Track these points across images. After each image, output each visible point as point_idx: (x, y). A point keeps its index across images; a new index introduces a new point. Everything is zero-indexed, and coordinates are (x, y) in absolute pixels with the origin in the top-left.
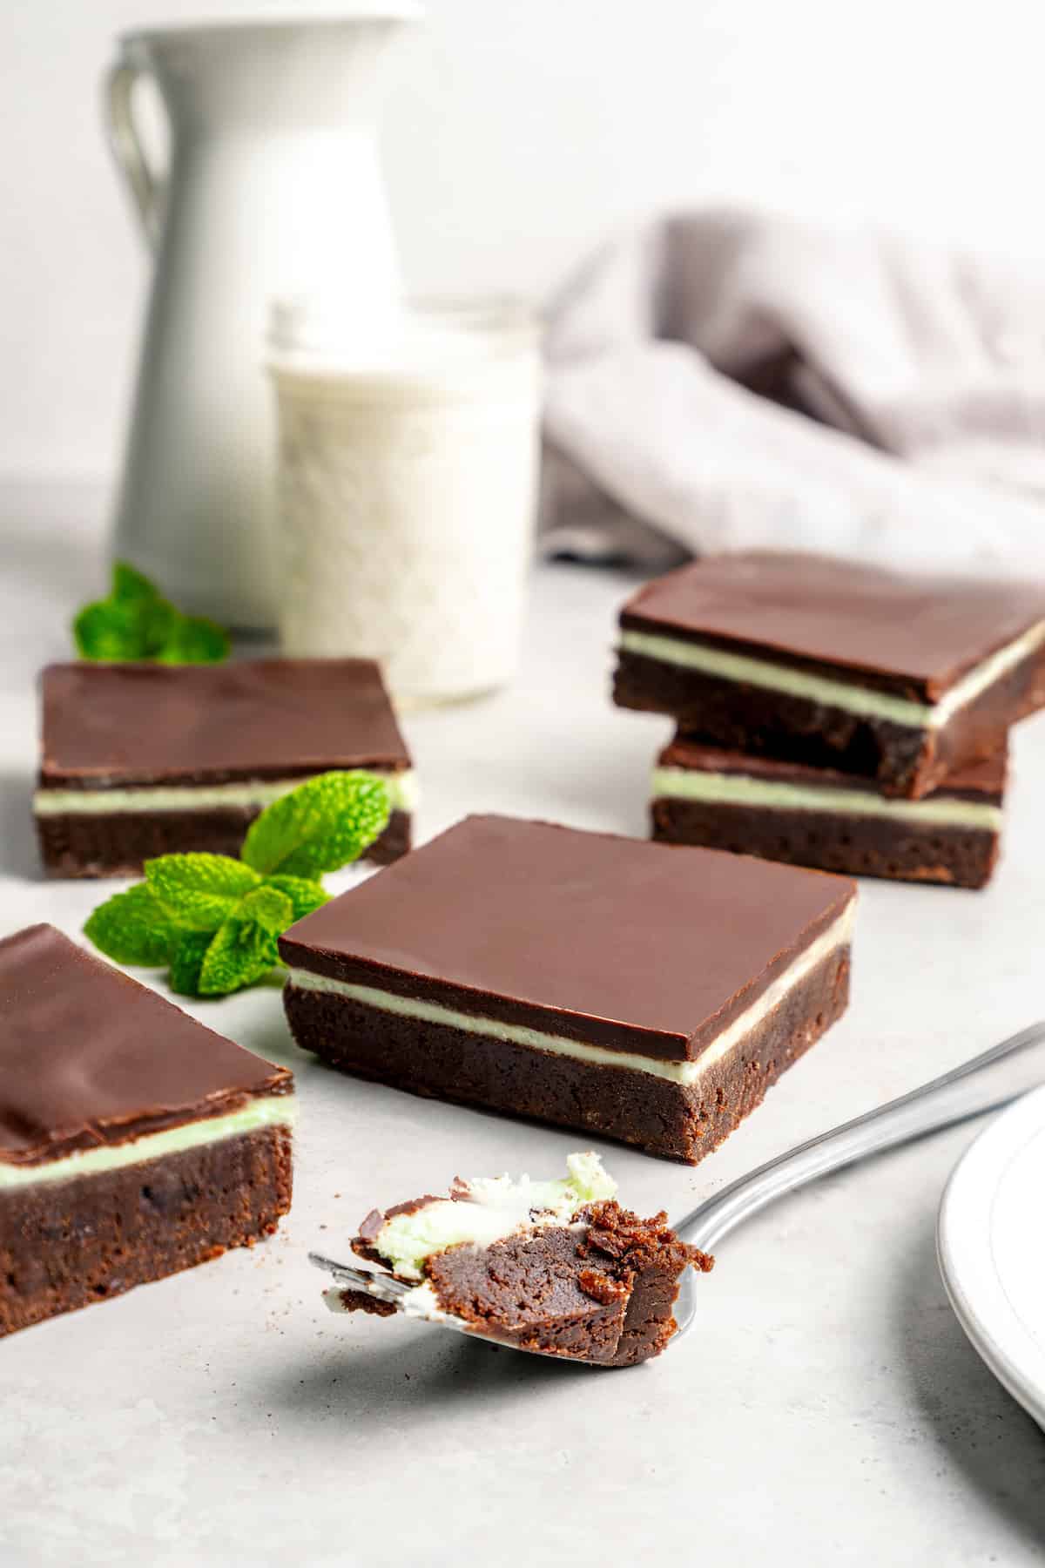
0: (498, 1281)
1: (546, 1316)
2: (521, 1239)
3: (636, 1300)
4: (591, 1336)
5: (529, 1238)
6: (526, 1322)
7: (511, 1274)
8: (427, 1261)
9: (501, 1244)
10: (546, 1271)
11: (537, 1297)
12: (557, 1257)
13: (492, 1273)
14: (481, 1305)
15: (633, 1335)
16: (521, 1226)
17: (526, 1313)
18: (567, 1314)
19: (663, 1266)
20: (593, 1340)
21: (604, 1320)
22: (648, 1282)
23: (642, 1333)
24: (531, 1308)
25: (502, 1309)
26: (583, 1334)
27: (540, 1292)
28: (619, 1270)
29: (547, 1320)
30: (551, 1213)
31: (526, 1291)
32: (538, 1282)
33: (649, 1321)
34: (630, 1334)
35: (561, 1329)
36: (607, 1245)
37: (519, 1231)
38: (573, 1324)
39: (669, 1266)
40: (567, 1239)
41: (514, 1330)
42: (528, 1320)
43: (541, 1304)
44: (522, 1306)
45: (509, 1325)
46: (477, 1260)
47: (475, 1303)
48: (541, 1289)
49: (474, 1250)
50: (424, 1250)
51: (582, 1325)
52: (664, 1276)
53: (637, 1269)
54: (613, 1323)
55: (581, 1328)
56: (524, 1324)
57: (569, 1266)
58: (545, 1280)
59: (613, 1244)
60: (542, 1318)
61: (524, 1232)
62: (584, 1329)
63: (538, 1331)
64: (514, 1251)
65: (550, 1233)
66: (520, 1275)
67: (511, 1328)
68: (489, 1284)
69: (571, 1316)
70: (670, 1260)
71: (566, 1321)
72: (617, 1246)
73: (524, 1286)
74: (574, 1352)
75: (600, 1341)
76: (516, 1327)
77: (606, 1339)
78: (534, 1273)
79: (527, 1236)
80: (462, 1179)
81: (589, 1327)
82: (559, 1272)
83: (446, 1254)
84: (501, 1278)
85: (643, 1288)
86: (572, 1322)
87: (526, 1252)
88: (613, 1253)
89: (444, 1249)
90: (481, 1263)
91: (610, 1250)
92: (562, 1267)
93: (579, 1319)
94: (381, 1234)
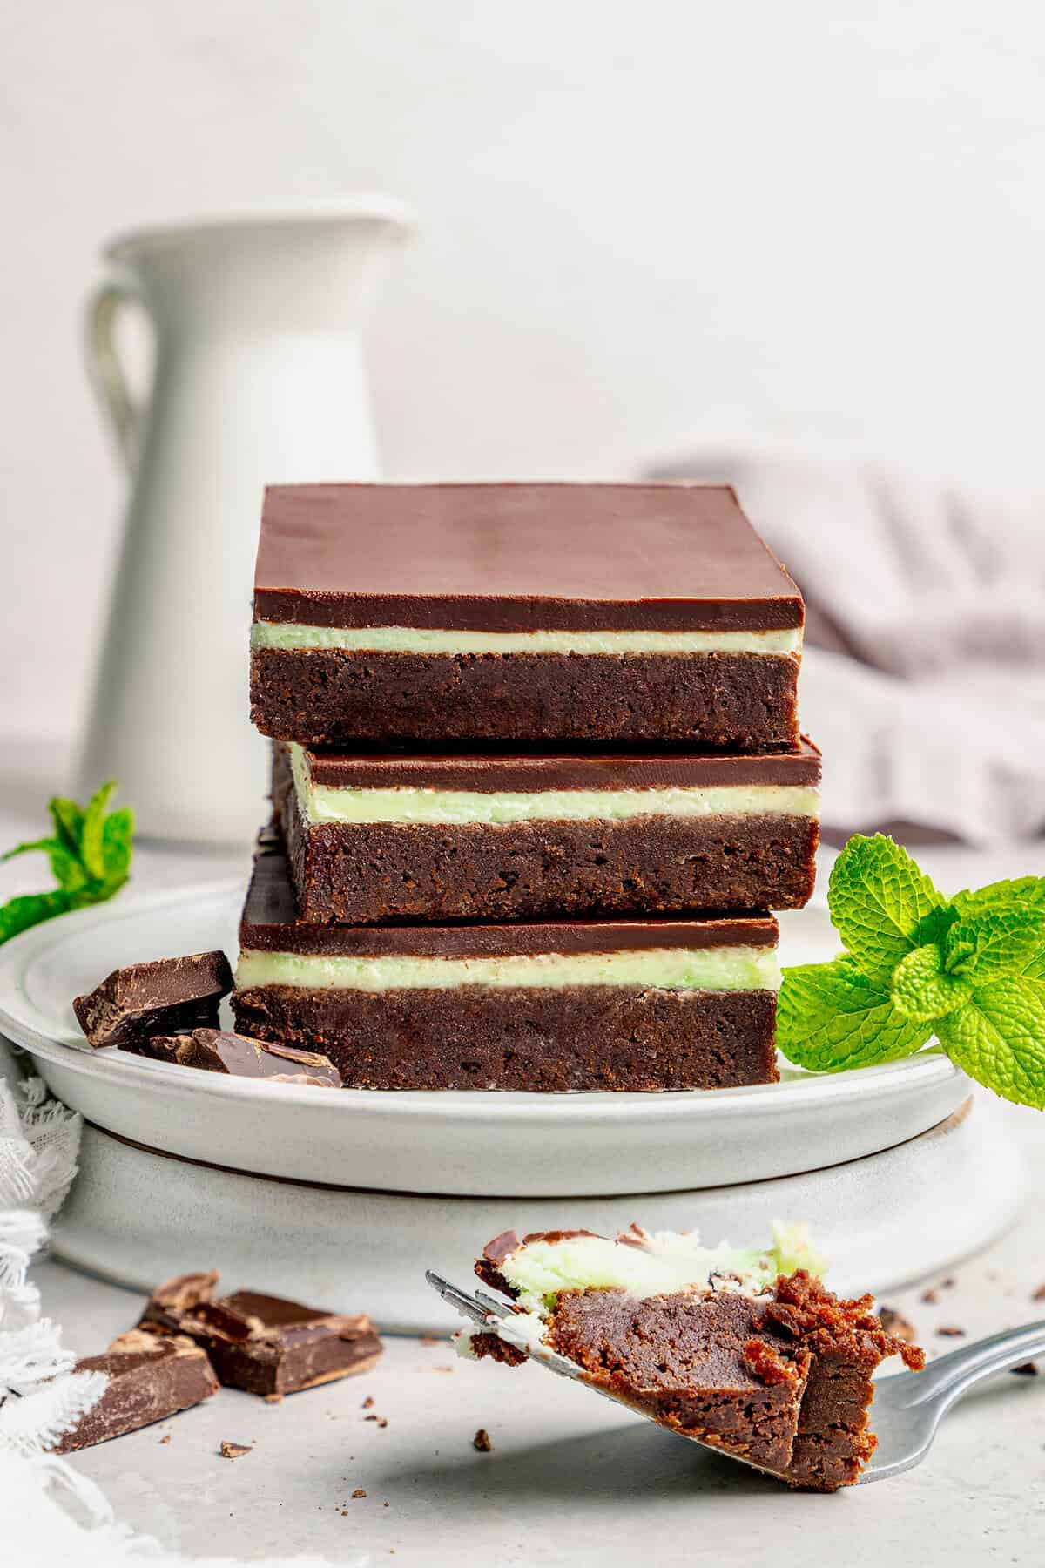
0: (641, 1337)
1: (691, 1384)
2: (688, 1300)
3: (816, 1392)
4: (752, 1426)
5: (697, 1300)
6: (663, 1386)
7: (659, 1331)
8: (559, 1297)
9: (661, 1300)
10: (706, 1338)
11: (685, 1362)
12: (726, 1325)
13: (636, 1325)
14: (609, 1355)
15: (814, 1441)
16: (692, 1286)
17: (664, 1378)
18: (718, 1387)
19: (851, 1353)
20: (756, 1433)
21: (768, 1406)
22: (831, 1371)
23: (828, 1442)
24: (673, 1373)
25: (636, 1365)
26: (740, 1420)
27: (690, 1357)
28: (797, 1351)
29: (690, 1390)
30: (736, 1279)
31: (673, 1354)
32: (691, 1347)
33: (834, 1426)
34: (811, 1440)
35: (710, 1406)
36: (786, 1319)
37: (687, 1290)
38: (726, 1402)
39: (857, 1354)
40: (744, 1308)
41: (646, 1392)
42: (666, 1385)
43: (687, 1370)
44: (663, 1368)
45: (640, 1386)
46: (624, 1310)
47: (604, 1354)
48: (694, 1354)
49: (624, 1300)
50: (555, 1284)
51: (737, 1406)
52: (853, 1367)
53: (817, 1352)
54: (781, 1415)
55: (739, 1410)
56: (659, 1389)
57: (737, 1337)
58: (702, 1346)
59: (794, 1319)
60: (684, 1386)
61: (694, 1293)
62: (742, 1413)
63: (679, 1401)
64: (673, 1309)
65: (726, 1301)
66: (672, 1333)
67: (642, 1390)
68: (628, 1336)
69: (723, 1392)
70: (861, 1347)
71: (716, 1395)
72: (798, 1323)
73: (673, 1347)
74: (731, 1443)
75: (765, 1435)
76: (649, 1390)
77: (774, 1435)
78: (689, 1336)
79: (696, 1298)
80: (638, 1227)
81: (749, 1412)
82: (722, 1341)
83: (585, 1295)
84: (646, 1332)
85: (824, 1378)
86: (727, 1398)
87: (688, 1314)
88: (792, 1329)
89: (583, 1289)
90: (626, 1314)
91: (789, 1326)
92: (728, 1337)
93: (733, 1397)
94: (508, 1256)
